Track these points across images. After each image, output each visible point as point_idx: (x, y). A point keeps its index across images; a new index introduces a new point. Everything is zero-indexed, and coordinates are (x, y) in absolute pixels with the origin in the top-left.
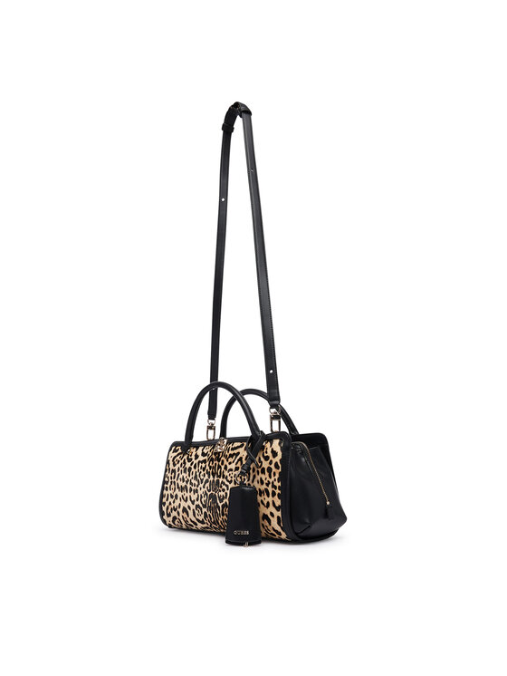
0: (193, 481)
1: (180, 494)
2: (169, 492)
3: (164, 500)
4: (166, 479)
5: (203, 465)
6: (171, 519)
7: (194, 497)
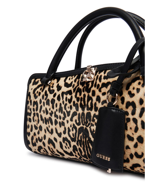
0: (58, 113)
1: (44, 126)
2: (33, 123)
3: (29, 130)
4: (29, 111)
5: (69, 97)
6: (36, 148)
7: (61, 130)
